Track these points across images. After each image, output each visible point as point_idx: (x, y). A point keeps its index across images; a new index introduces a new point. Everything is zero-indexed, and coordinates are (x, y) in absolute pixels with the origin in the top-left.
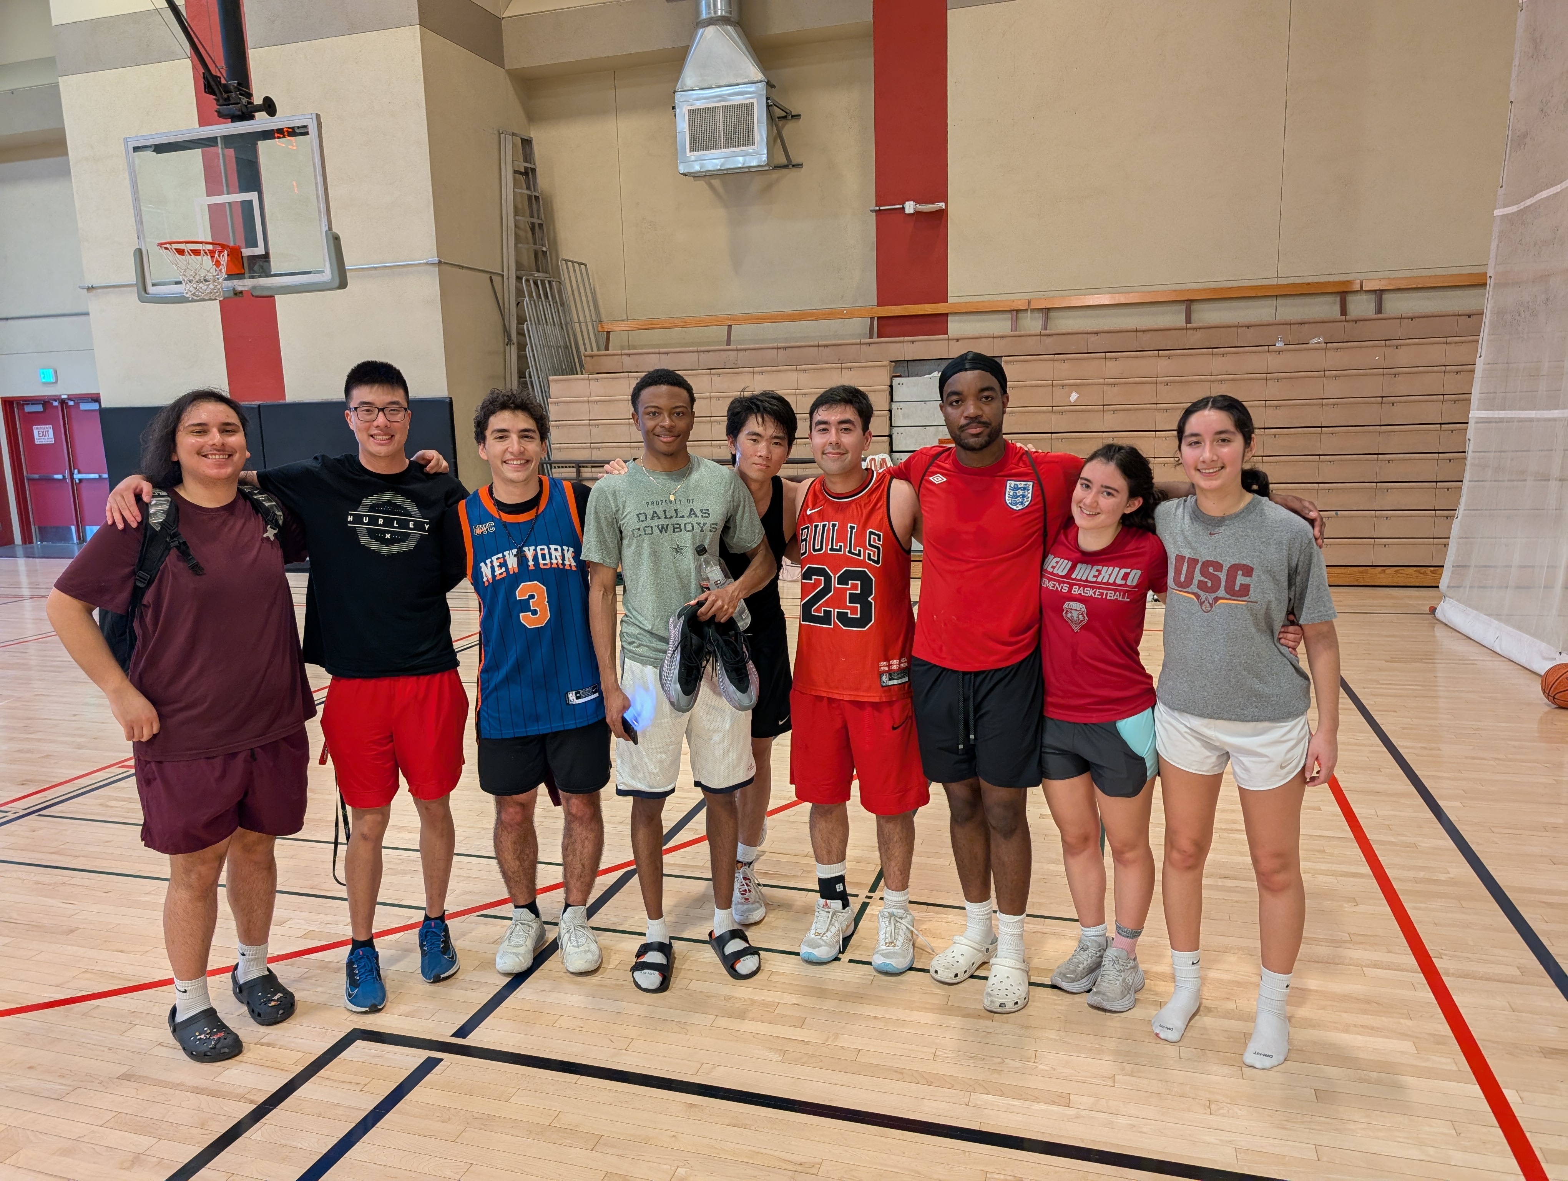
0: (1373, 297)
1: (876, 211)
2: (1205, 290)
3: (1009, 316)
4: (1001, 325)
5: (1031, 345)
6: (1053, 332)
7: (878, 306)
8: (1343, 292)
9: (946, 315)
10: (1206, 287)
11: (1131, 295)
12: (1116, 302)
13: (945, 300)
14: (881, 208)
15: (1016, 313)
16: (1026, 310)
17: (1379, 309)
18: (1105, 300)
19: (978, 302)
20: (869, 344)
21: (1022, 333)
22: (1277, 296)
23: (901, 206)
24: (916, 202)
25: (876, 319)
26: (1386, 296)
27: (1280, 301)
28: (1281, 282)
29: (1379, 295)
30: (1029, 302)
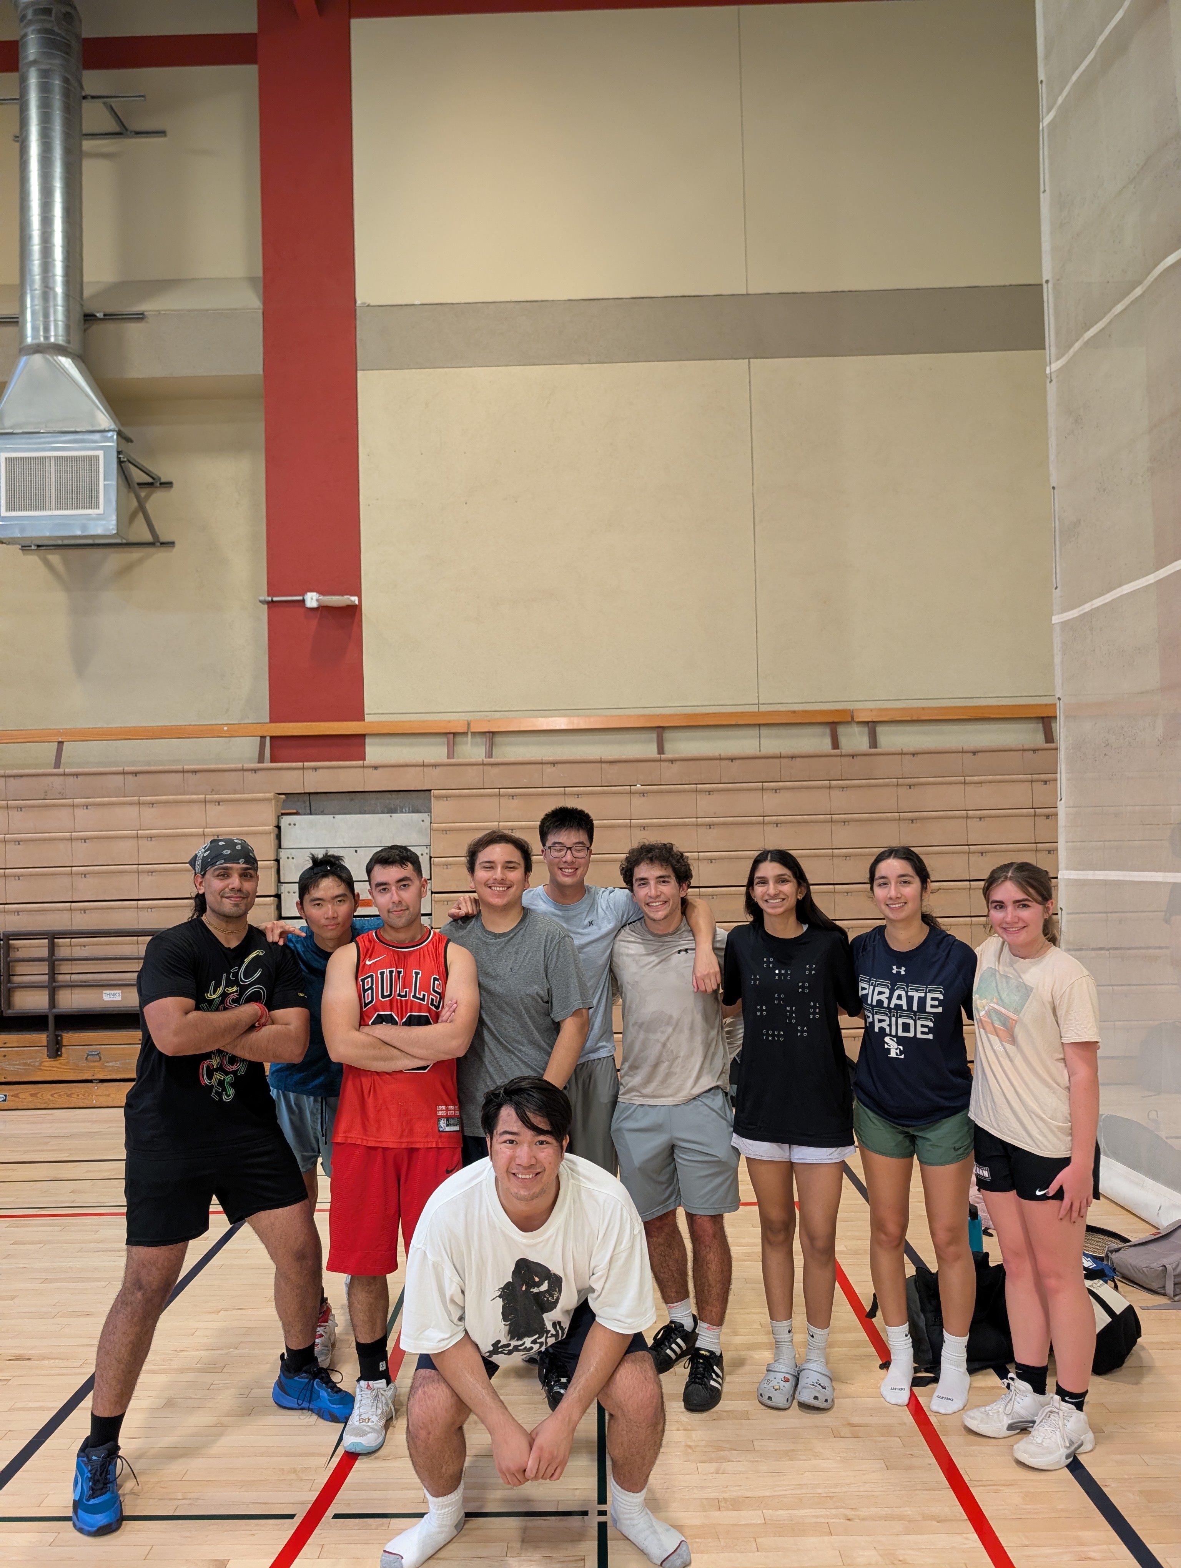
0: (866, 730)
1: (268, 603)
2: (677, 715)
3: (444, 740)
4: (436, 752)
5: (472, 776)
6: (499, 760)
7: (271, 722)
8: (834, 723)
9: (363, 736)
10: (678, 713)
11: (592, 719)
12: (575, 727)
13: (360, 716)
14: (275, 599)
15: (452, 737)
16: (465, 734)
17: (874, 743)
18: (560, 723)
19: (403, 722)
20: (255, 771)
21: (460, 760)
22: (759, 725)
23: (300, 598)
24: (320, 592)
25: (268, 739)
26: (879, 729)
27: (764, 731)
28: (763, 708)
29: (872, 726)
30: (469, 724)
